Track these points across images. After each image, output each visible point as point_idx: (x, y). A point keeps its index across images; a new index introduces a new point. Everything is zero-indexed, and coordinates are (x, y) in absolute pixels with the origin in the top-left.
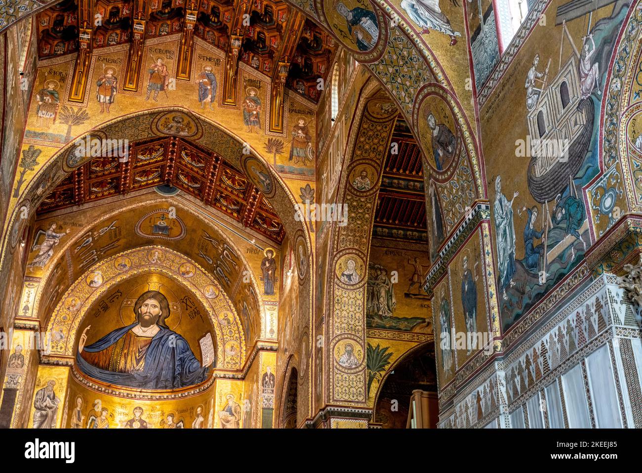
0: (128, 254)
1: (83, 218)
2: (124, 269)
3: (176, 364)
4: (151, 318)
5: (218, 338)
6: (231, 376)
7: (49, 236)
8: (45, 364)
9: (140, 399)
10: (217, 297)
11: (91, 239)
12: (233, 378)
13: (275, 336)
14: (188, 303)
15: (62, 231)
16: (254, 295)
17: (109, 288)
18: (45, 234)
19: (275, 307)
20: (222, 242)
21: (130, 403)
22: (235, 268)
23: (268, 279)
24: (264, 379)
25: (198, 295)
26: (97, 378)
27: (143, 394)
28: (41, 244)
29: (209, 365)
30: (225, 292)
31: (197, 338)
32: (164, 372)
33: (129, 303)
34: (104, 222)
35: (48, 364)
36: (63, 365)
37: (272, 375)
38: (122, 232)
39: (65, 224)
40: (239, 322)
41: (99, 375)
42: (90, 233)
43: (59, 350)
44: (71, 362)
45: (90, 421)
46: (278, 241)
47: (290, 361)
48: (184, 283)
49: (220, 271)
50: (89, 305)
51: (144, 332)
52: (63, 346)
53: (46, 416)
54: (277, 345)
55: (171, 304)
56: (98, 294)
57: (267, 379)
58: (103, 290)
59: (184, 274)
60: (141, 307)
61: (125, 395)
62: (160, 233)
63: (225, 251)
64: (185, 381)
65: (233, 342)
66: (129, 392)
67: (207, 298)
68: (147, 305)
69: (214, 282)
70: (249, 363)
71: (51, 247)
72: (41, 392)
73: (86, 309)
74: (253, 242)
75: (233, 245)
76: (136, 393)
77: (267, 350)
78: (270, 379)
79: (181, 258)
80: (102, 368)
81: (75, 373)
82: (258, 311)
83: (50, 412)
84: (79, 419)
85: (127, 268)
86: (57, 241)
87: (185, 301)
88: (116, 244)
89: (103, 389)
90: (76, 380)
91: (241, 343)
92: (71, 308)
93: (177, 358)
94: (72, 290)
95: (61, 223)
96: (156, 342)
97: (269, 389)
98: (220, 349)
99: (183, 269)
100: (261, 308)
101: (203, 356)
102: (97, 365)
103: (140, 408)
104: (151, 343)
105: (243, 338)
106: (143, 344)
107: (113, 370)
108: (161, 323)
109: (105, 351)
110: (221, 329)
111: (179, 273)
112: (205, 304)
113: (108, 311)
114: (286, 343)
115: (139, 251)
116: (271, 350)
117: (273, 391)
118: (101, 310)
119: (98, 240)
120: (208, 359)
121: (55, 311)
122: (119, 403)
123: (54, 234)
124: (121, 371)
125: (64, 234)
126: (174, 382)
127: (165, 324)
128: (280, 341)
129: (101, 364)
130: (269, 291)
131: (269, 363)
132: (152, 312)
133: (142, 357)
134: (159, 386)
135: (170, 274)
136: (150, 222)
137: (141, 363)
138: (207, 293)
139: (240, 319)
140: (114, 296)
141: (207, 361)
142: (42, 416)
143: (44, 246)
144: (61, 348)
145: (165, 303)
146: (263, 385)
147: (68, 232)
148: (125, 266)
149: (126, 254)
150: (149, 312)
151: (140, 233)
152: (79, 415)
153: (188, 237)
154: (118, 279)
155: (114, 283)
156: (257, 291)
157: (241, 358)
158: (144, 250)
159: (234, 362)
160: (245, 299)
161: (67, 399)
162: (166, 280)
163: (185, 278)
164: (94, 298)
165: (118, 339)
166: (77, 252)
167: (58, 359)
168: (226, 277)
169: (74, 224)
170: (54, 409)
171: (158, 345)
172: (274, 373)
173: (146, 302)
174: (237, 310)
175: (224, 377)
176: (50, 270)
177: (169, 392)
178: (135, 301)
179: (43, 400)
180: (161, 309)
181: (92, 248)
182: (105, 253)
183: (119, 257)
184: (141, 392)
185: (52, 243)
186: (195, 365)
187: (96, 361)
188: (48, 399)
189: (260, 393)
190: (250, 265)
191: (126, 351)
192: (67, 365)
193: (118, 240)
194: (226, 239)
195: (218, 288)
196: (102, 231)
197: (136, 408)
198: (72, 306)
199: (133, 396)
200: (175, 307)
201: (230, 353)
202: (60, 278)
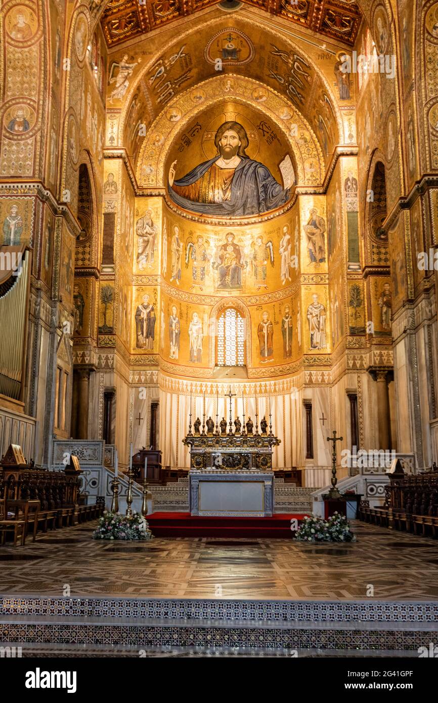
0: (202, 86)
1: (152, 46)
2: (200, 101)
3: (260, 191)
4: (231, 150)
5: (296, 157)
6: (312, 192)
7: (122, 67)
8: (140, 195)
9: (231, 225)
10: (292, 118)
11: (163, 68)
12: (315, 194)
13: (354, 141)
14: (265, 129)
15: (134, 61)
16: (329, 104)
17: (188, 121)
18: (118, 67)
19: (352, 111)
20: (292, 53)
21: (222, 230)
22: (307, 81)
23: (343, 84)
24: (346, 184)
25: (273, 118)
26: (189, 209)
27: (233, 221)
28: (116, 77)
29: (290, 187)
30: (300, 111)
31: (277, 162)
32: (249, 200)
33: (209, 136)
34: (172, 47)
35: (143, 195)
36: (156, 196)
37: (354, 179)
38: (192, 61)
39: (136, 53)
40: (316, 140)
41: (191, 207)
42: (161, 61)
43: (151, 183)
44: (163, 192)
45: (189, 247)
46: (351, 42)
47: (374, 158)
48: (259, 108)
49: (292, 89)
50: (172, 138)
51: (227, 164)
52: (153, 178)
53: (148, 241)
54: (357, 149)
55: (248, 133)
56: (179, 128)
57: (349, 184)
58: (184, 123)
59: (257, 98)
60: (220, 140)
61: (217, 223)
62: (230, 58)
63: (296, 63)
64: (270, 205)
65: (312, 160)
66: (220, 220)
67: (282, 120)
68: (226, 137)
69: (287, 104)
70: (329, 174)
71: (126, 78)
72: (140, 221)
73: (170, 142)
74: (324, 47)
75: (303, 53)
76: (226, 221)
77: (347, 155)
78: (352, 184)
79: (253, 83)
80: (193, 200)
81: (169, 203)
82: (335, 119)
83: (151, 238)
84: (178, 245)
85: (203, 99)
86: (131, 71)
87: (261, 127)
88: (189, 75)
89: (196, 219)
90: (171, 211)
91: (319, 159)
92: (156, 143)
93: (260, 185)
94: (155, 126)
95: (132, 53)
96: (239, 172)
97: (352, 193)
98: (300, 167)
99: (256, 95)
100: (338, 114)
101: (284, 180)
102: (188, 197)
103: (232, 234)
104: (234, 174)
105: (321, 155)
106: (227, 176)
107: (203, 202)
108: (241, 154)
109: (193, 185)
110: (299, 148)
111: (252, 99)
112: (281, 126)
113: (191, 146)
114: (367, 141)
115: (212, 81)
116: (352, 154)
117: (356, 194)
118: (184, 145)
119: (170, 70)
120: (289, 181)
121: (142, 147)
122: (213, 231)
123: (127, 65)
124: (211, 202)
125: (136, 64)
126: (259, 207)
127: (245, 154)
128: (361, 143)
129: (191, 196)
130: (345, 96)
131: (349, 168)
132: (231, 144)
133: (228, 188)
134: (246, 213)
135: (244, 100)
136: (218, 46)
137: (227, 193)
138: (281, 115)
139: (317, 137)
140: (194, 129)
141: (288, 183)
142: (144, 241)
143: (120, 78)
144: (152, 180)
145: (242, 133)
146: (346, 190)
147: (139, 61)
148: (200, 98)
149: (200, 86)
150: (229, 144)
151: (210, 60)
152: (178, 242)
153: (257, 56)
154: (196, 112)
155: (192, 115)
156: (332, 97)
157: (320, 174)
158: (217, 79)
159: (314, 178)
160: (320, 112)
161: (165, 227)
162: (240, 107)
163: (259, 102)
164: (176, 131)
165: (204, 172)
166: (152, 83)
167: (151, 190)
168: (299, 94)
169: (144, 53)
170: (153, 235)
171: (241, 175)
172: (357, 178)
173: (225, 134)
174: (312, 128)
175: (306, 194)
176: (129, 100)
177: (255, 217)
178: (214, 133)
179: (143, 228)
180: (240, 139)
181: (166, 80)
182: (179, 86)
183: (194, 90)
184: (230, 219)
185: (126, 74)
186: (277, 190)
187: (187, 194)
188: (147, 226)
189: (343, 197)
190: (322, 71)
191: (212, 184)
192: (159, 195)
193: (190, 70)
194: (295, 48)
195: (292, 109)
196: (173, 59)
197: (228, 234)
198: (157, 141)
199: (224, 223)
200: (253, 136)
201: (309, 171)
202: (141, 112)
